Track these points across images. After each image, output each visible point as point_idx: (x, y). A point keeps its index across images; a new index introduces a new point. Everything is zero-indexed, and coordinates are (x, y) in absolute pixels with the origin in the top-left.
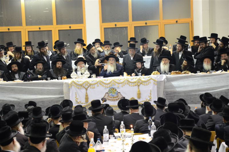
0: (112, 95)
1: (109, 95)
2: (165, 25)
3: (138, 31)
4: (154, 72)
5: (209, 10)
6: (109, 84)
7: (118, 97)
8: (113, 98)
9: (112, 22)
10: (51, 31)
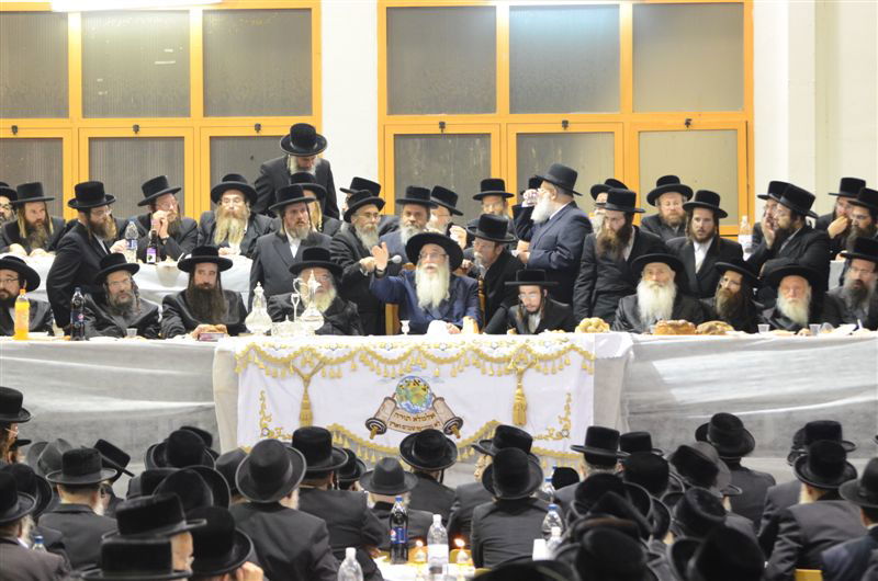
0: (409, 407)
1: (396, 408)
2: (639, 132)
3: (533, 151)
6: (399, 361)
7: (432, 416)
8: (415, 419)
9: (429, 111)
10: (182, 139)
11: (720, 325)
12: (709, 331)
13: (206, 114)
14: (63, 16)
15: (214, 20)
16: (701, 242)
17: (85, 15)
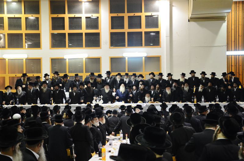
2: (146, 75)
4: (139, 101)
5: (170, 68)
6: (114, 107)
9: (117, 72)
10: (82, 76)
11: (158, 102)
12: (156, 103)
13: (86, 73)
14: (66, 59)
15: (87, 60)
16: (153, 90)
17: (69, 59)
